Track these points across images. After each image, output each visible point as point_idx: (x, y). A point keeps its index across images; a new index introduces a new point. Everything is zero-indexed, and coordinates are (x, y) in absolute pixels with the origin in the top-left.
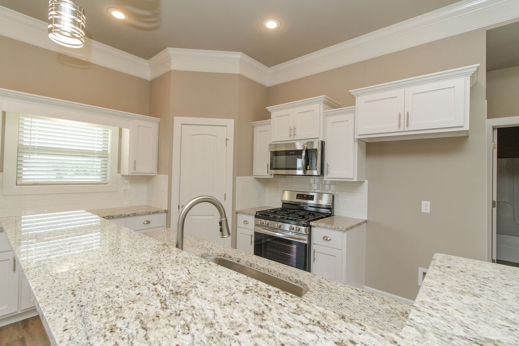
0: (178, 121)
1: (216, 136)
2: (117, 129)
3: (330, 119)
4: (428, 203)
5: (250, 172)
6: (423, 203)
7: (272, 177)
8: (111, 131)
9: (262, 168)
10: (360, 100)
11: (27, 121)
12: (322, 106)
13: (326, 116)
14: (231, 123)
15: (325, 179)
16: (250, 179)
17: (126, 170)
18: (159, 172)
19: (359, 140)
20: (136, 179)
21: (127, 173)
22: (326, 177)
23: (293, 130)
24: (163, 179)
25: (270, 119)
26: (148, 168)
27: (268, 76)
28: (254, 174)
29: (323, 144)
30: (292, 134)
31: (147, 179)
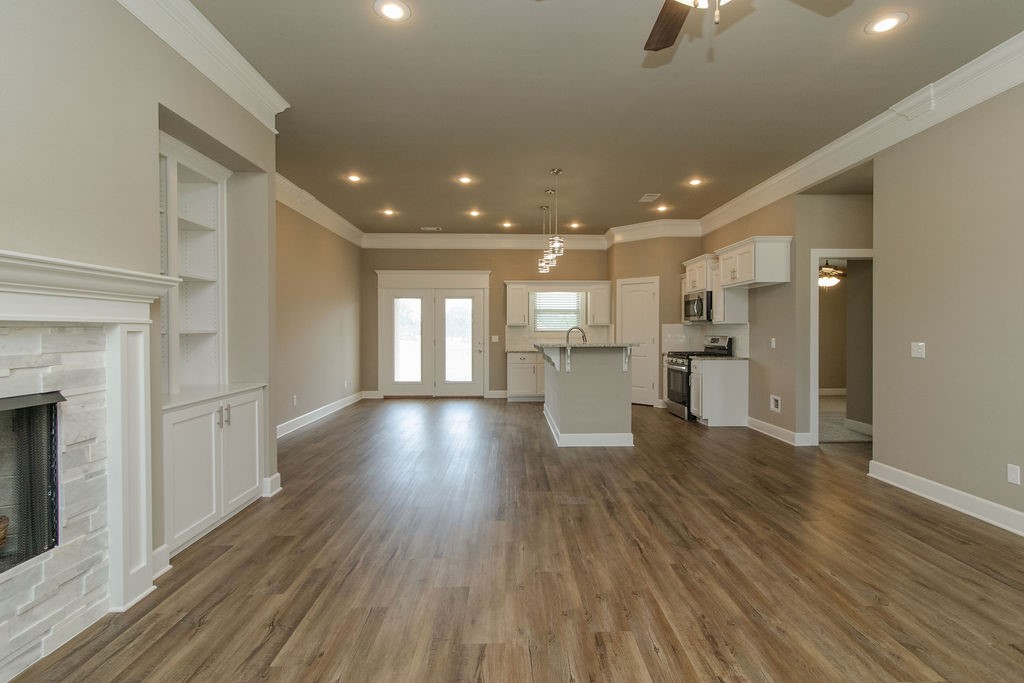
0: (618, 282)
1: (645, 291)
6: (772, 340)
8: (582, 295)
14: (656, 279)
16: (679, 326)
17: (589, 321)
21: (590, 324)
22: (713, 322)
25: (685, 272)
26: (605, 320)
27: (699, 228)
28: (682, 322)
29: (711, 294)
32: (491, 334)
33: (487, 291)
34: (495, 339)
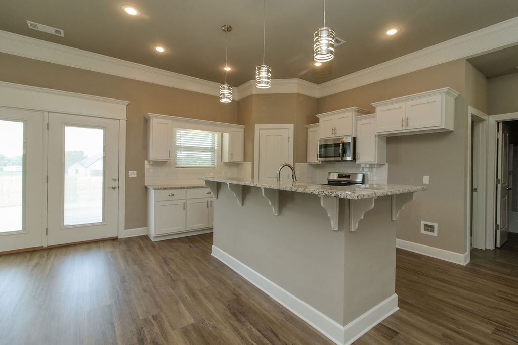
0: (257, 127)
1: (281, 136)
2: (220, 133)
3: (360, 122)
4: (428, 177)
5: (305, 159)
6: (424, 177)
7: (320, 163)
8: (217, 136)
9: (314, 156)
10: (378, 110)
11: (179, 132)
12: (354, 114)
13: (357, 120)
14: (291, 127)
15: (356, 163)
16: (306, 164)
17: (226, 159)
18: (245, 160)
19: (379, 135)
20: (233, 164)
21: (227, 161)
22: (357, 162)
23: (334, 131)
24: (248, 165)
25: (318, 122)
26: (239, 158)
27: (317, 91)
28: (308, 161)
29: (355, 139)
30: (334, 133)
31: (237, 165)
32: (128, 169)
33: (123, 124)
34: (133, 174)
